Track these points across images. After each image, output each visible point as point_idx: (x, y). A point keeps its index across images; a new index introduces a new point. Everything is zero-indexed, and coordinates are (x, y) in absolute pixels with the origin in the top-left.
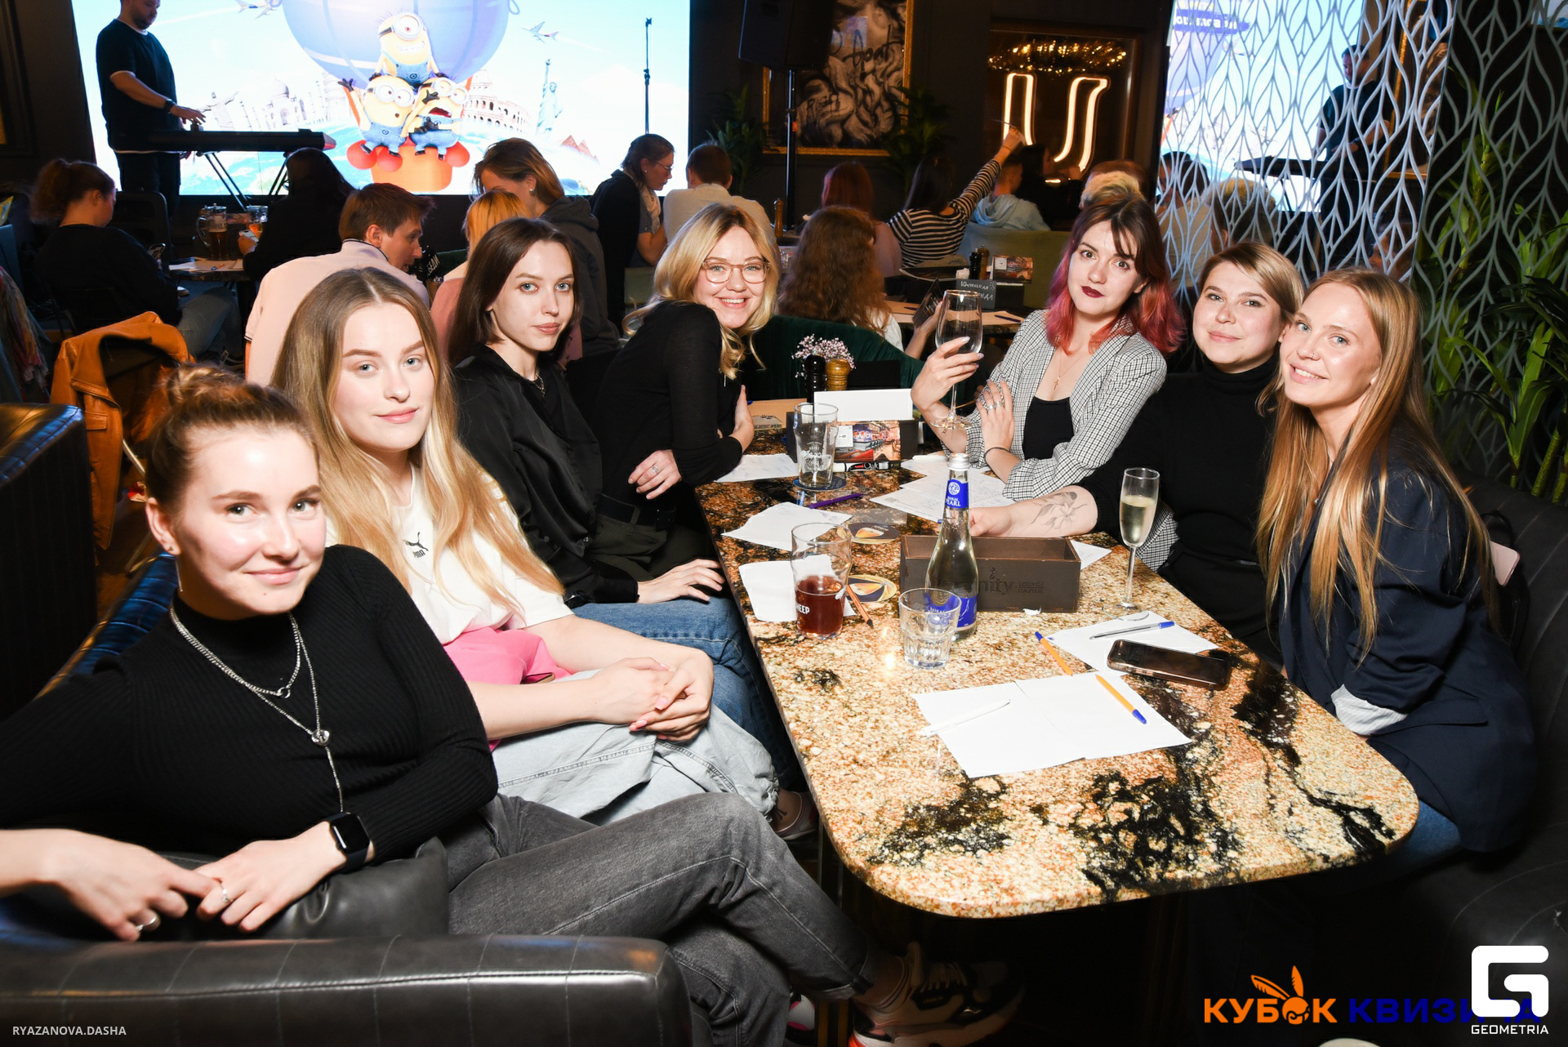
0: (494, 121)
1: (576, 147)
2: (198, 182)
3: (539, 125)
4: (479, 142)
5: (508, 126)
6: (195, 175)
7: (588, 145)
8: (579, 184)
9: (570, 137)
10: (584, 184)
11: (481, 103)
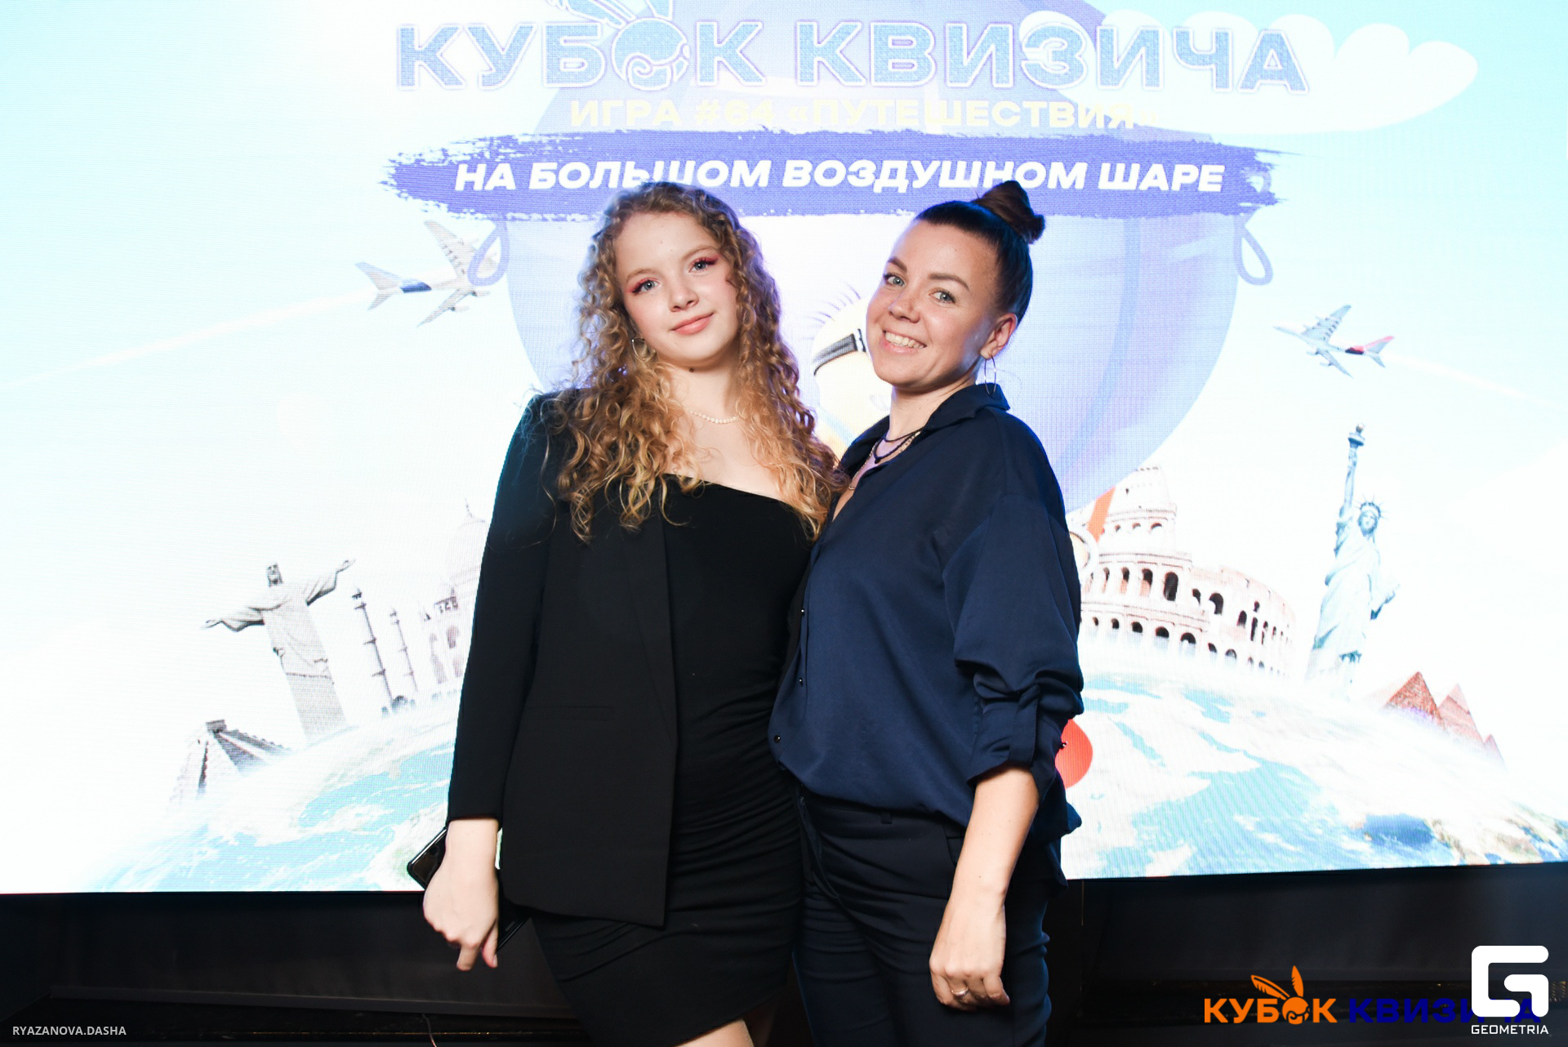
0: (1175, 634)
1: (1434, 711)
2: (212, 854)
3: (1319, 643)
4: (1122, 707)
5: (1221, 650)
6: (204, 830)
7: (1470, 702)
8: (1435, 832)
9: (1417, 677)
10: (1451, 830)
11: (1136, 575)
